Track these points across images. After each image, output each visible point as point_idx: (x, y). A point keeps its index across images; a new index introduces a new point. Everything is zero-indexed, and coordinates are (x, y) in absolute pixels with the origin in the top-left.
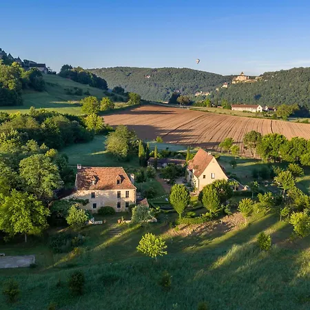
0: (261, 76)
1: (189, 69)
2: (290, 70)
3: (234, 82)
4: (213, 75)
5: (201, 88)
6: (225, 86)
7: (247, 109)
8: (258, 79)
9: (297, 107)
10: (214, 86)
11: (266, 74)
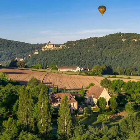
0: (64, 44)
1: (3, 39)
2: (87, 40)
3: (43, 50)
4: (24, 44)
5: (15, 55)
6: (36, 53)
7: (69, 70)
8: (63, 47)
9: (105, 68)
10: (25, 53)
11: (68, 43)
